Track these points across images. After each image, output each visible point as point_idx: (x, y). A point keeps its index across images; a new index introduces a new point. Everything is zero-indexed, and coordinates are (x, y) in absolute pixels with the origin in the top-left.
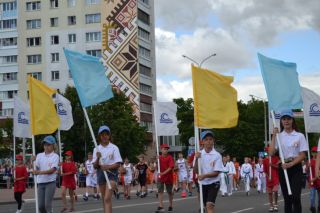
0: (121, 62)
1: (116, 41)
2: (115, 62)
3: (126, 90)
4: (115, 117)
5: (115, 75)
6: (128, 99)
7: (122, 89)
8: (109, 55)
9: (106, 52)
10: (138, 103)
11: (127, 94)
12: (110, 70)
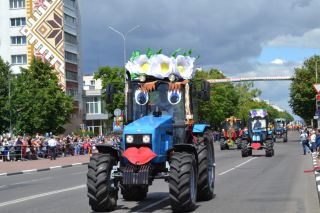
0: (46, 30)
1: (40, 9)
2: (40, 30)
3: (51, 58)
4: (41, 87)
5: (40, 43)
6: (53, 68)
7: (47, 57)
8: (34, 23)
9: (31, 20)
10: (63, 71)
11: (52, 62)
12: (34, 38)
